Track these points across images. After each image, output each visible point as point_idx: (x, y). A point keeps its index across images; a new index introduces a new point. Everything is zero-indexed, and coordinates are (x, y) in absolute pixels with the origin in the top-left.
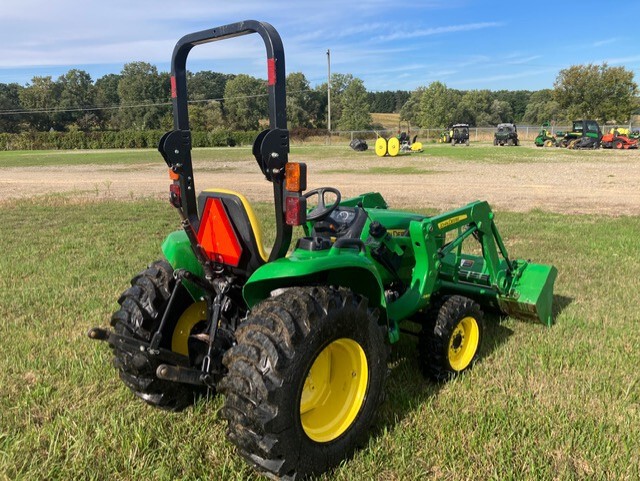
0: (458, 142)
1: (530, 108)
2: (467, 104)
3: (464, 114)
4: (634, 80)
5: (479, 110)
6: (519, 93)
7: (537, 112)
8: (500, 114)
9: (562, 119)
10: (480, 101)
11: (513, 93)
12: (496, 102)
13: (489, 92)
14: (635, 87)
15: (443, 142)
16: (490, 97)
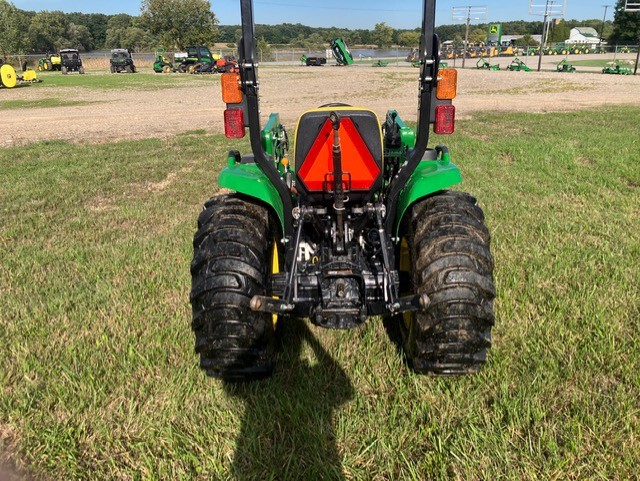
0: (70, 70)
1: (111, 33)
2: (40, 26)
3: (38, 38)
4: (211, 10)
5: (55, 34)
6: (94, 17)
7: (119, 38)
8: (80, 40)
9: (146, 46)
10: (54, 24)
11: (88, 16)
12: (72, 26)
13: (62, 14)
14: (213, 16)
15: (44, 70)
16: (64, 20)
